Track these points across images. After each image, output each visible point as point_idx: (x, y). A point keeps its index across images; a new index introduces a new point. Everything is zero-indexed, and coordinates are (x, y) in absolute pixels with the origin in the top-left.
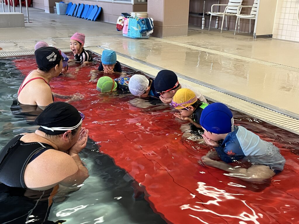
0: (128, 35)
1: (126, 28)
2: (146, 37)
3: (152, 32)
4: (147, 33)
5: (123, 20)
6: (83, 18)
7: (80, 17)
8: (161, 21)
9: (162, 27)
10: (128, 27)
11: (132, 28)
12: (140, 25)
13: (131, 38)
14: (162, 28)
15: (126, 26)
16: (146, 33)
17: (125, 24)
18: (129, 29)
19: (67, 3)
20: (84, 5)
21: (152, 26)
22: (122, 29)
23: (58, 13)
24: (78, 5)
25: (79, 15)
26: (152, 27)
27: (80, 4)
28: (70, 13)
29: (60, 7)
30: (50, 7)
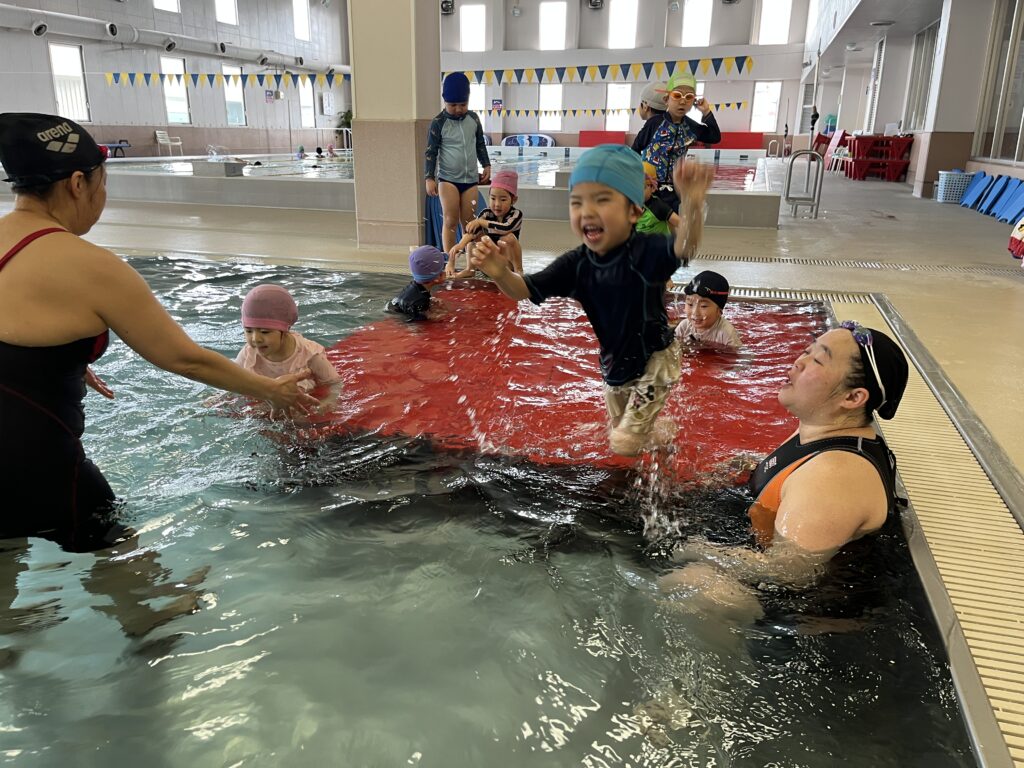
6: (994, 215)
7: (988, 212)
19: (973, 173)
20: (1009, 179)
23: (940, 199)
24: (995, 178)
25: (985, 207)
27: (1000, 177)
28: (970, 200)
29: (949, 184)
30: (925, 182)
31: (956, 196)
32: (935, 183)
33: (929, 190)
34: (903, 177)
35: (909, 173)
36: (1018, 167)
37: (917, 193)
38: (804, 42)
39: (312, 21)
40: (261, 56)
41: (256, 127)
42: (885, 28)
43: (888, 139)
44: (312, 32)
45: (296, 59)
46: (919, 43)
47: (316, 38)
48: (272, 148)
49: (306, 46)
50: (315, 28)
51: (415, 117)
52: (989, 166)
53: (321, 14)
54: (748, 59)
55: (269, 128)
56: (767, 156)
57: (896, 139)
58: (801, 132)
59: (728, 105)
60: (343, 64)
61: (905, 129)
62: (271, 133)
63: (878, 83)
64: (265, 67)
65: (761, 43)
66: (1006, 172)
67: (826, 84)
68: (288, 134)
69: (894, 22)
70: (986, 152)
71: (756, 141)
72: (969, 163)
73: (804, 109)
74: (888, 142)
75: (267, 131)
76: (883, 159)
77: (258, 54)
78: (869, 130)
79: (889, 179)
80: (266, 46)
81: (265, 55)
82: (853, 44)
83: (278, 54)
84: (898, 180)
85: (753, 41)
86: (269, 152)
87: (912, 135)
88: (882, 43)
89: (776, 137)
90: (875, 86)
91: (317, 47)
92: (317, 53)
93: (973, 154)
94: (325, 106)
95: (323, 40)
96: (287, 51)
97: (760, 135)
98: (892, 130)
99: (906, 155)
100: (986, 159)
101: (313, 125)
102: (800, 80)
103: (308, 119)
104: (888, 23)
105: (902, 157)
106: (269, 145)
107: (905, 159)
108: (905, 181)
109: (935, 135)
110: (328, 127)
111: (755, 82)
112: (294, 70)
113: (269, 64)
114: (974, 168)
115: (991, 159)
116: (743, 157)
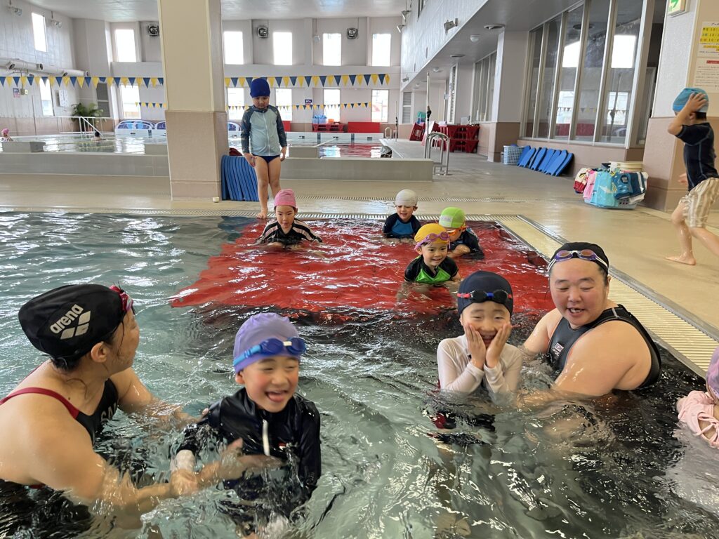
0: (591, 201)
1: (590, 189)
2: (628, 207)
3: (641, 197)
4: (630, 199)
5: (587, 174)
6: (541, 171)
7: (537, 170)
8: (664, 178)
9: (667, 190)
10: (593, 187)
11: (600, 188)
12: (616, 184)
13: (597, 207)
14: (666, 193)
15: (591, 185)
16: (628, 200)
17: (589, 182)
18: (594, 191)
19: (522, 147)
20: (547, 149)
21: (644, 187)
22: (584, 189)
23: (505, 163)
24: (537, 149)
25: (535, 166)
26: (642, 189)
27: (540, 149)
28: (524, 162)
29: (510, 153)
30: (495, 153)
31: (515, 161)
32: (502, 153)
33: (498, 157)
34: (475, 150)
35: (478, 148)
36: (551, 142)
37: (491, 159)
38: (400, 65)
39: (48, 38)
40: (10, 63)
41: (6, 116)
42: (457, 58)
43: (465, 127)
44: (48, 46)
45: (37, 65)
46: (477, 69)
47: (51, 49)
48: (19, 131)
49: (44, 56)
50: (51, 43)
51: (213, 110)
52: (531, 142)
53: (55, 33)
54: (386, 76)
55: (17, 117)
56: (384, 137)
57: (469, 127)
58: (403, 122)
59: (359, 104)
60: (74, 69)
61: (472, 121)
62: (18, 120)
63: (455, 92)
64: (12, 71)
65: (373, 65)
66: (544, 146)
67: (415, 92)
68: (32, 121)
69: (464, 55)
70: (529, 133)
71: (375, 128)
72: (518, 141)
73: (404, 109)
74: (465, 129)
75: (15, 119)
76: (462, 139)
77: (7, 62)
78: (451, 121)
79: (468, 152)
80: (12, 56)
81: (12, 62)
82: (437, 68)
83: (23, 61)
84: (472, 152)
85: (369, 64)
86: (18, 135)
87: (478, 125)
88: (454, 68)
89: (388, 125)
90: (452, 95)
91: (53, 56)
92: (53, 61)
93: (520, 135)
94: (60, 99)
95: (57, 51)
96: (30, 59)
97: (378, 124)
98: (465, 122)
99: (476, 137)
100: (530, 138)
101: (52, 114)
102: (399, 89)
103: (48, 111)
104: (461, 56)
105: (474, 138)
106: (17, 130)
107: (475, 139)
108: (476, 152)
109: (499, 125)
110: (65, 115)
111: (372, 90)
112: (35, 73)
113: (15, 69)
114: (523, 144)
115: (533, 138)
116: (369, 139)
